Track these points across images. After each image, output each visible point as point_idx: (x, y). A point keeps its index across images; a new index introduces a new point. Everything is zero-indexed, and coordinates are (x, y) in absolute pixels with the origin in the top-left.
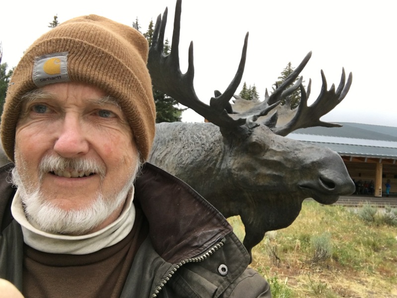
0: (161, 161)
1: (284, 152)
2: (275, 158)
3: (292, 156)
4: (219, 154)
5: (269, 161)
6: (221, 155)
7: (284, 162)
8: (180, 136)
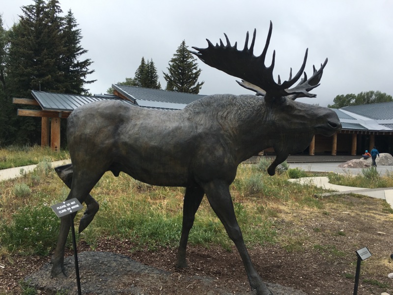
0: (225, 118)
1: (305, 110)
2: (301, 114)
3: (310, 112)
4: (265, 112)
5: (297, 115)
6: (266, 113)
7: (306, 116)
8: (234, 102)
